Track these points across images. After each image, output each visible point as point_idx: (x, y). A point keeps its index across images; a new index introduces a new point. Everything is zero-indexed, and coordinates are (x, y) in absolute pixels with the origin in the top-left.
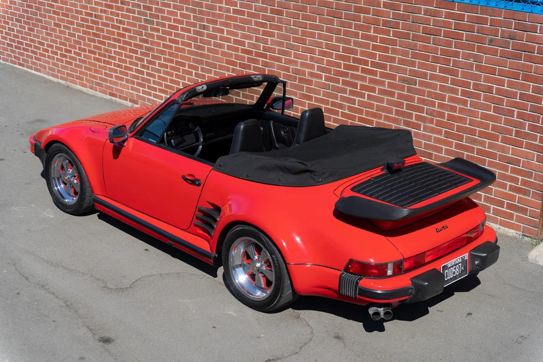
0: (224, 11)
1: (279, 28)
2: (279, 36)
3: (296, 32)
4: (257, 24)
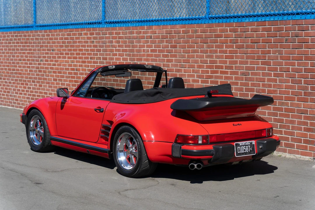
0: (146, 52)
1: (175, 56)
2: (176, 61)
3: (184, 57)
4: (164, 56)
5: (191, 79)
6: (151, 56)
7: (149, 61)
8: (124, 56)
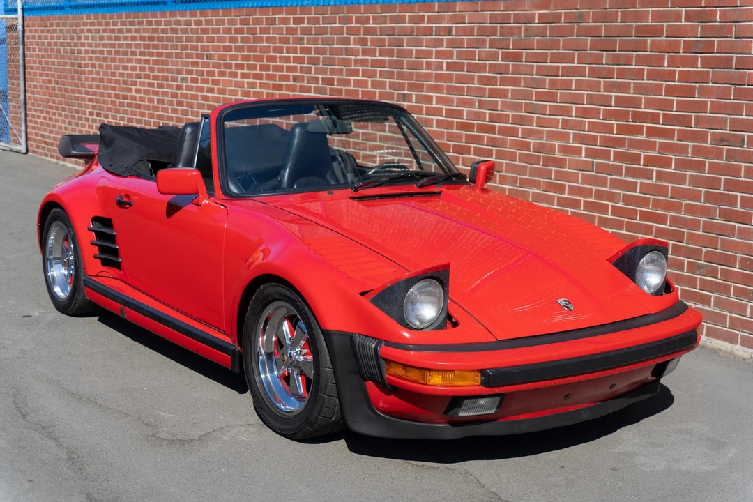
0: (433, 68)
1: (515, 82)
2: (516, 94)
3: (540, 84)
4: (482, 80)
5: (557, 144)
6: (448, 78)
7: (442, 92)
8: (375, 76)
